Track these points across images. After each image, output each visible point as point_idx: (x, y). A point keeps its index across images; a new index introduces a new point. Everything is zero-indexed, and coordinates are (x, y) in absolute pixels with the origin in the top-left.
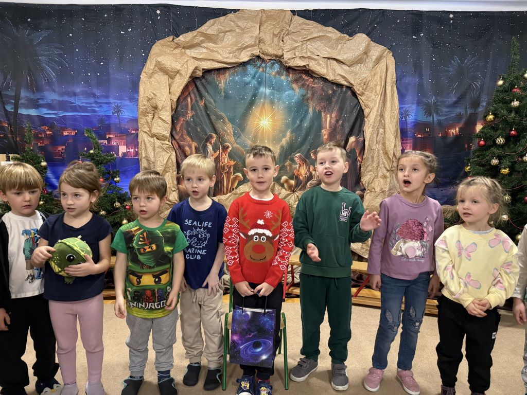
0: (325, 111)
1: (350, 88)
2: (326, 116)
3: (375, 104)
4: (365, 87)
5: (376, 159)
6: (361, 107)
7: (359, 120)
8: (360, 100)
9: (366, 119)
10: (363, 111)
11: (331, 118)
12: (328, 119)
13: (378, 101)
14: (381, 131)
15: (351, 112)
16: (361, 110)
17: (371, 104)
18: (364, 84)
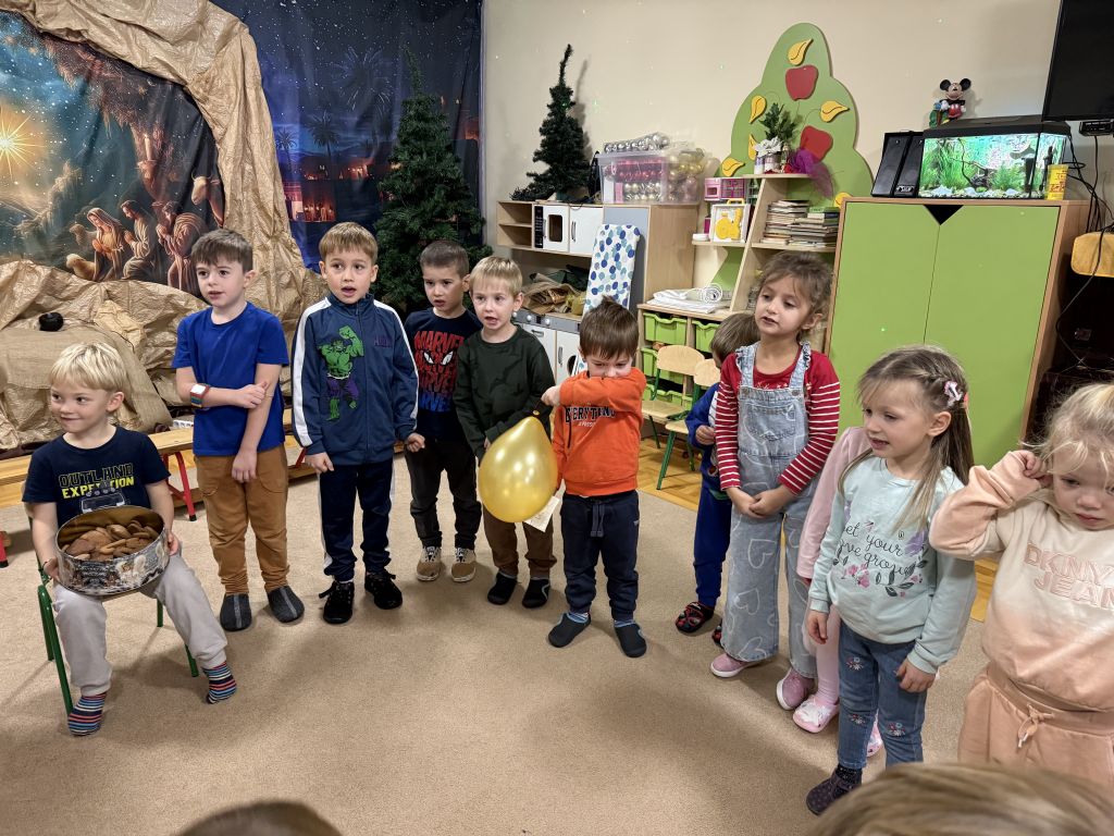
0: (136, 126)
1: (180, 86)
2: (140, 136)
3: (231, 120)
4: (208, 86)
5: (245, 217)
6: (206, 123)
7: (206, 147)
8: (202, 110)
9: (218, 146)
10: (210, 131)
11: (151, 138)
12: (147, 141)
13: (236, 114)
14: (248, 167)
15: (190, 131)
16: (207, 131)
17: (224, 120)
18: (207, 82)
